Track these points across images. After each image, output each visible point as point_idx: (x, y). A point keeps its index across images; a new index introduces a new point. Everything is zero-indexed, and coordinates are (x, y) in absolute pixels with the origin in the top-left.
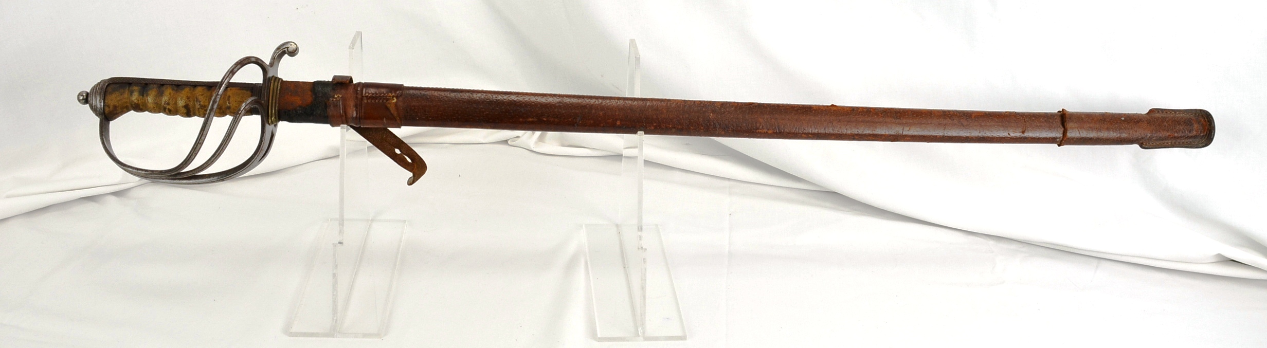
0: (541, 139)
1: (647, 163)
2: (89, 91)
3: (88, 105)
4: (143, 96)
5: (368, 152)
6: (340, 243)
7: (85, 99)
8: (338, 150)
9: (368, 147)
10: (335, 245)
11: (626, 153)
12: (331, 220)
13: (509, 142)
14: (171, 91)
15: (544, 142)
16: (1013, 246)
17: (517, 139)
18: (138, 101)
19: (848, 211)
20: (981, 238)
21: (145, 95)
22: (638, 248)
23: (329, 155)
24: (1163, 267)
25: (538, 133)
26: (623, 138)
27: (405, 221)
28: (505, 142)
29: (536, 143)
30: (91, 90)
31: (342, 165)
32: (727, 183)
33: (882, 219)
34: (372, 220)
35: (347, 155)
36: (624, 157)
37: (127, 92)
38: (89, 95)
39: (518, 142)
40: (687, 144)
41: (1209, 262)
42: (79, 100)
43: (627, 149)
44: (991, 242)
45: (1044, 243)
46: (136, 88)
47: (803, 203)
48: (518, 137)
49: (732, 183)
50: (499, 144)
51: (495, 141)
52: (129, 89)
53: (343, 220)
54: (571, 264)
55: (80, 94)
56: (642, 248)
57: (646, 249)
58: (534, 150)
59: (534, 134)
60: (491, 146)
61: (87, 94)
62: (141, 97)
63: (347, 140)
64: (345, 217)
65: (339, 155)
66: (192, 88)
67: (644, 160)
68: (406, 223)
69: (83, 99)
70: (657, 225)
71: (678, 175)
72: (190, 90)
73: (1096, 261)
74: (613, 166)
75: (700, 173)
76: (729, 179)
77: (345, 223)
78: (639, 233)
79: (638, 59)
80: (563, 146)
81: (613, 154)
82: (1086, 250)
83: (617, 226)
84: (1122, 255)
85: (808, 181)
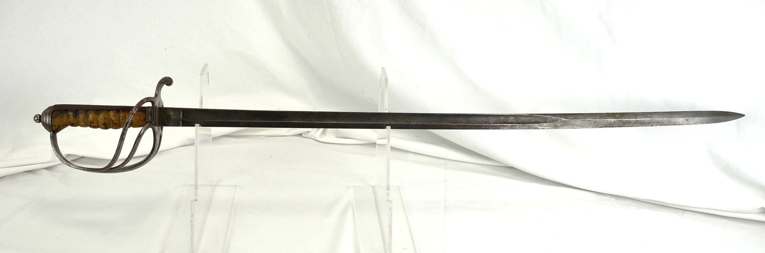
0: (323, 133)
1: (393, 148)
2: (41, 114)
3: (41, 123)
4: (76, 118)
5: (212, 141)
6: (195, 200)
7: (39, 119)
8: (193, 140)
9: (212, 138)
10: (192, 202)
11: (378, 142)
12: (188, 186)
13: (303, 135)
14: (94, 115)
15: (325, 135)
16: (628, 202)
17: (308, 133)
18: (73, 121)
19: (521, 180)
20: (607, 196)
21: (77, 117)
22: (387, 201)
23: (189, 144)
24: (725, 216)
25: (321, 130)
26: (376, 132)
27: (236, 186)
28: (301, 135)
29: (320, 135)
30: (42, 113)
31: (196, 150)
32: (442, 161)
33: (543, 184)
34: (215, 186)
35: (199, 143)
36: (378, 145)
37: (65, 115)
38: (41, 117)
39: (308, 135)
40: (417, 136)
41: (755, 212)
42: (35, 120)
43: (379, 140)
44: (613, 199)
45: (649, 200)
46: (70, 113)
47: (491, 174)
48: (309, 132)
49: (446, 161)
50: (296, 136)
51: (295, 134)
52: (66, 113)
53: (197, 186)
54: (344, 212)
55: (35, 116)
56: (389, 200)
57: (392, 201)
58: (319, 140)
59: (319, 130)
60: (292, 137)
61: (40, 116)
62: (75, 119)
63: (199, 134)
64: (199, 183)
65: (194, 143)
66: (107, 112)
67: (391, 147)
68: (237, 187)
69: (38, 119)
70: (398, 186)
71: (411, 157)
72: (106, 113)
73: (682, 211)
74: (370, 150)
75: (426, 155)
76: (444, 159)
77: (198, 187)
78: (388, 192)
79: (386, 80)
80: (338, 137)
81: (371, 143)
82: (675, 205)
83: (373, 187)
84: (698, 208)
85: (495, 160)
